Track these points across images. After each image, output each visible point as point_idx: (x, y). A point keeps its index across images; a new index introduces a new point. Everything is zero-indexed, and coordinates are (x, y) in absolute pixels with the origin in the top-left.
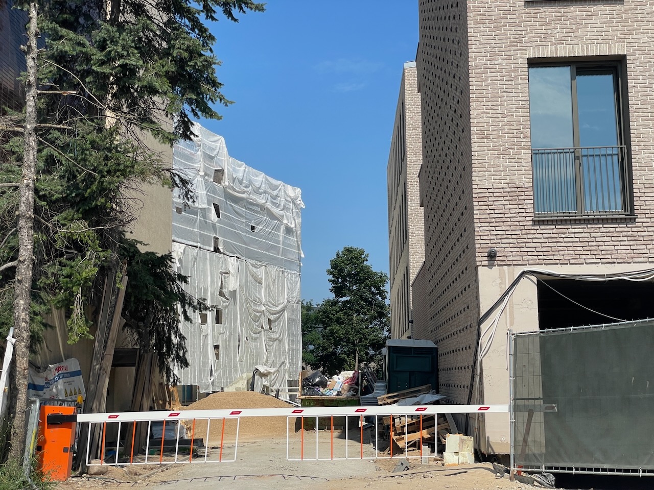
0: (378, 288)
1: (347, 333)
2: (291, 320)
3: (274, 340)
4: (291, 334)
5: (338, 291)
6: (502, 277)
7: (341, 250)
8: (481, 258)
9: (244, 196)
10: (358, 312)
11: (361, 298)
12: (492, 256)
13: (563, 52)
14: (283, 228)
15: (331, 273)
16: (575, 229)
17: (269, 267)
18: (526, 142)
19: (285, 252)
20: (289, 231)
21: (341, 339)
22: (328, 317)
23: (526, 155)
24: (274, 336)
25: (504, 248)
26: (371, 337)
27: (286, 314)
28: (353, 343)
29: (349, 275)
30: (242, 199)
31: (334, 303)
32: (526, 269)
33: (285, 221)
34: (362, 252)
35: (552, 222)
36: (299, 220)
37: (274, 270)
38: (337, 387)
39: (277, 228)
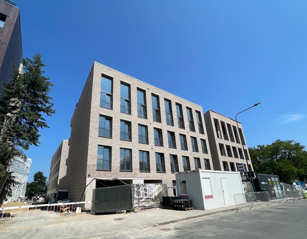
0: (44, 180)
1: (36, 189)
2: (24, 186)
3: (19, 190)
4: (23, 189)
5: (35, 180)
6: (90, 179)
7: (38, 172)
8: (87, 176)
9: (19, 160)
10: (39, 184)
11: (40, 182)
12: (89, 175)
13: (103, 144)
14: (26, 167)
15: (34, 176)
16: (103, 172)
17: (21, 175)
18: (96, 157)
19: (25, 172)
20: (27, 167)
21: (34, 190)
22: (32, 185)
23: (96, 159)
24: (19, 189)
25: (91, 174)
26: (41, 189)
27: (23, 185)
28: (37, 191)
29: (39, 177)
30: (18, 160)
31: (34, 182)
32: (95, 178)
33: (27, 165)
34: (42, 172)
35: (99, 171)
36: (30, 165)
37: (22, 175)
38: (41, 200)
39: (25, 167)
